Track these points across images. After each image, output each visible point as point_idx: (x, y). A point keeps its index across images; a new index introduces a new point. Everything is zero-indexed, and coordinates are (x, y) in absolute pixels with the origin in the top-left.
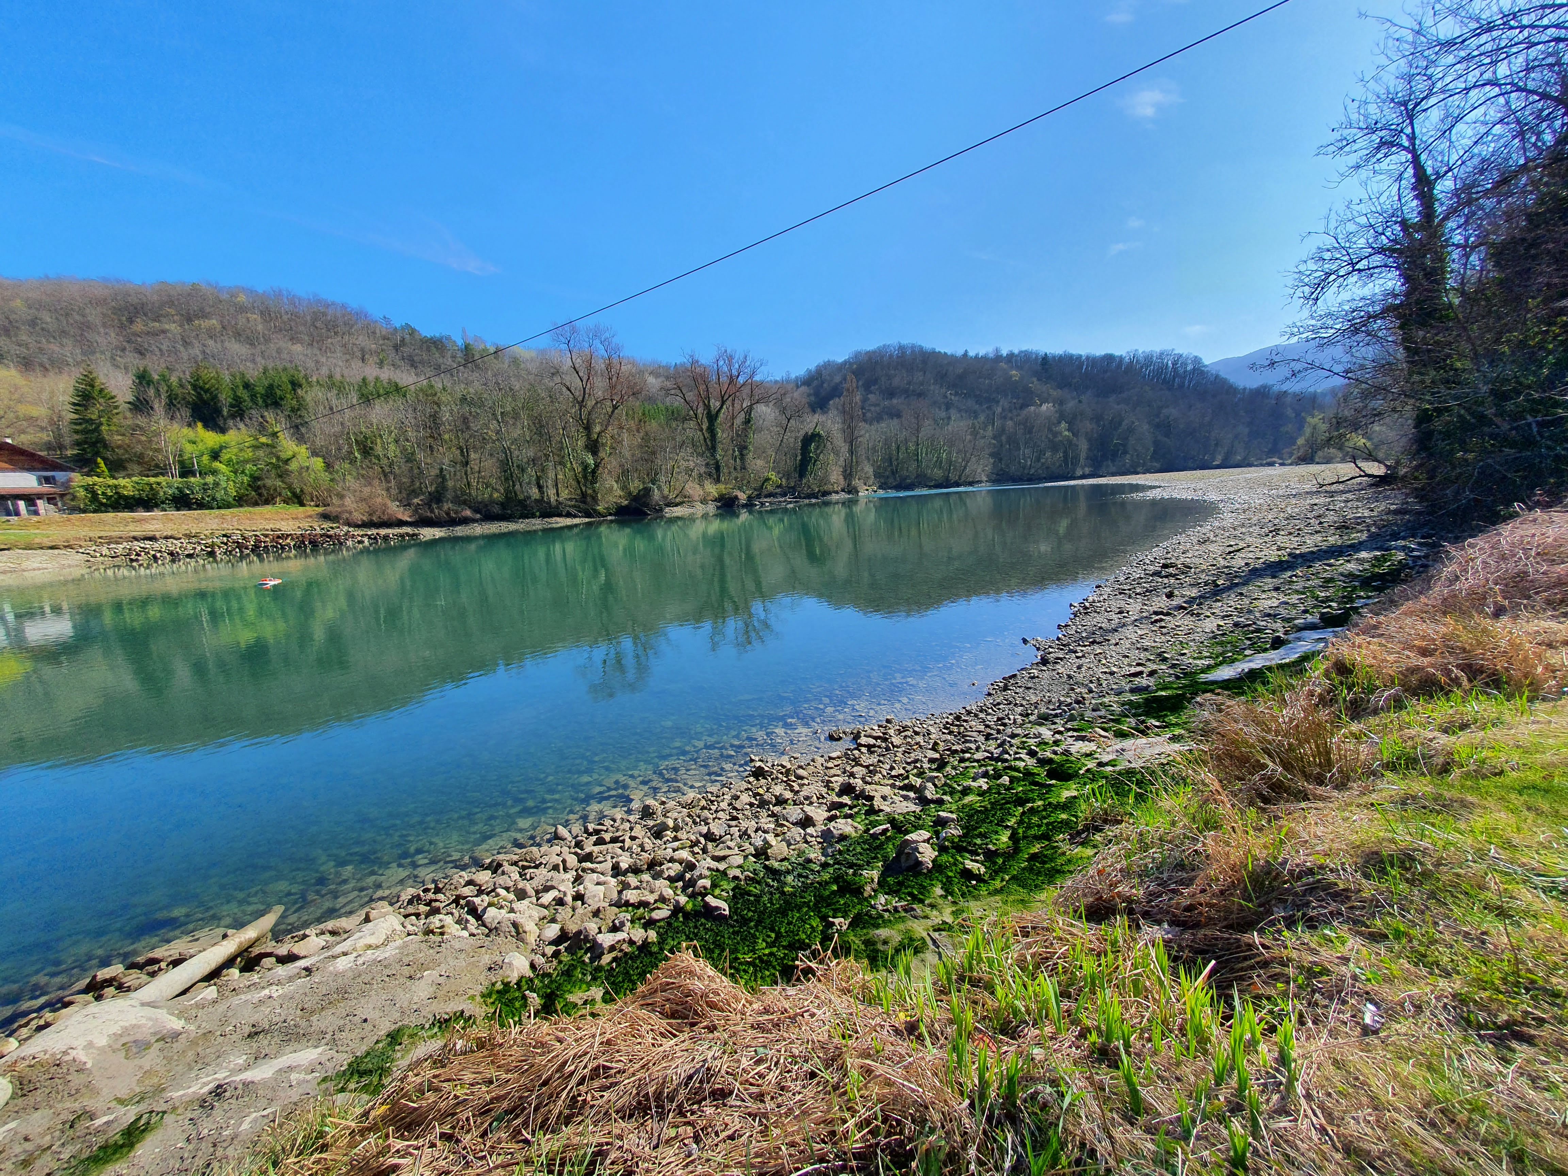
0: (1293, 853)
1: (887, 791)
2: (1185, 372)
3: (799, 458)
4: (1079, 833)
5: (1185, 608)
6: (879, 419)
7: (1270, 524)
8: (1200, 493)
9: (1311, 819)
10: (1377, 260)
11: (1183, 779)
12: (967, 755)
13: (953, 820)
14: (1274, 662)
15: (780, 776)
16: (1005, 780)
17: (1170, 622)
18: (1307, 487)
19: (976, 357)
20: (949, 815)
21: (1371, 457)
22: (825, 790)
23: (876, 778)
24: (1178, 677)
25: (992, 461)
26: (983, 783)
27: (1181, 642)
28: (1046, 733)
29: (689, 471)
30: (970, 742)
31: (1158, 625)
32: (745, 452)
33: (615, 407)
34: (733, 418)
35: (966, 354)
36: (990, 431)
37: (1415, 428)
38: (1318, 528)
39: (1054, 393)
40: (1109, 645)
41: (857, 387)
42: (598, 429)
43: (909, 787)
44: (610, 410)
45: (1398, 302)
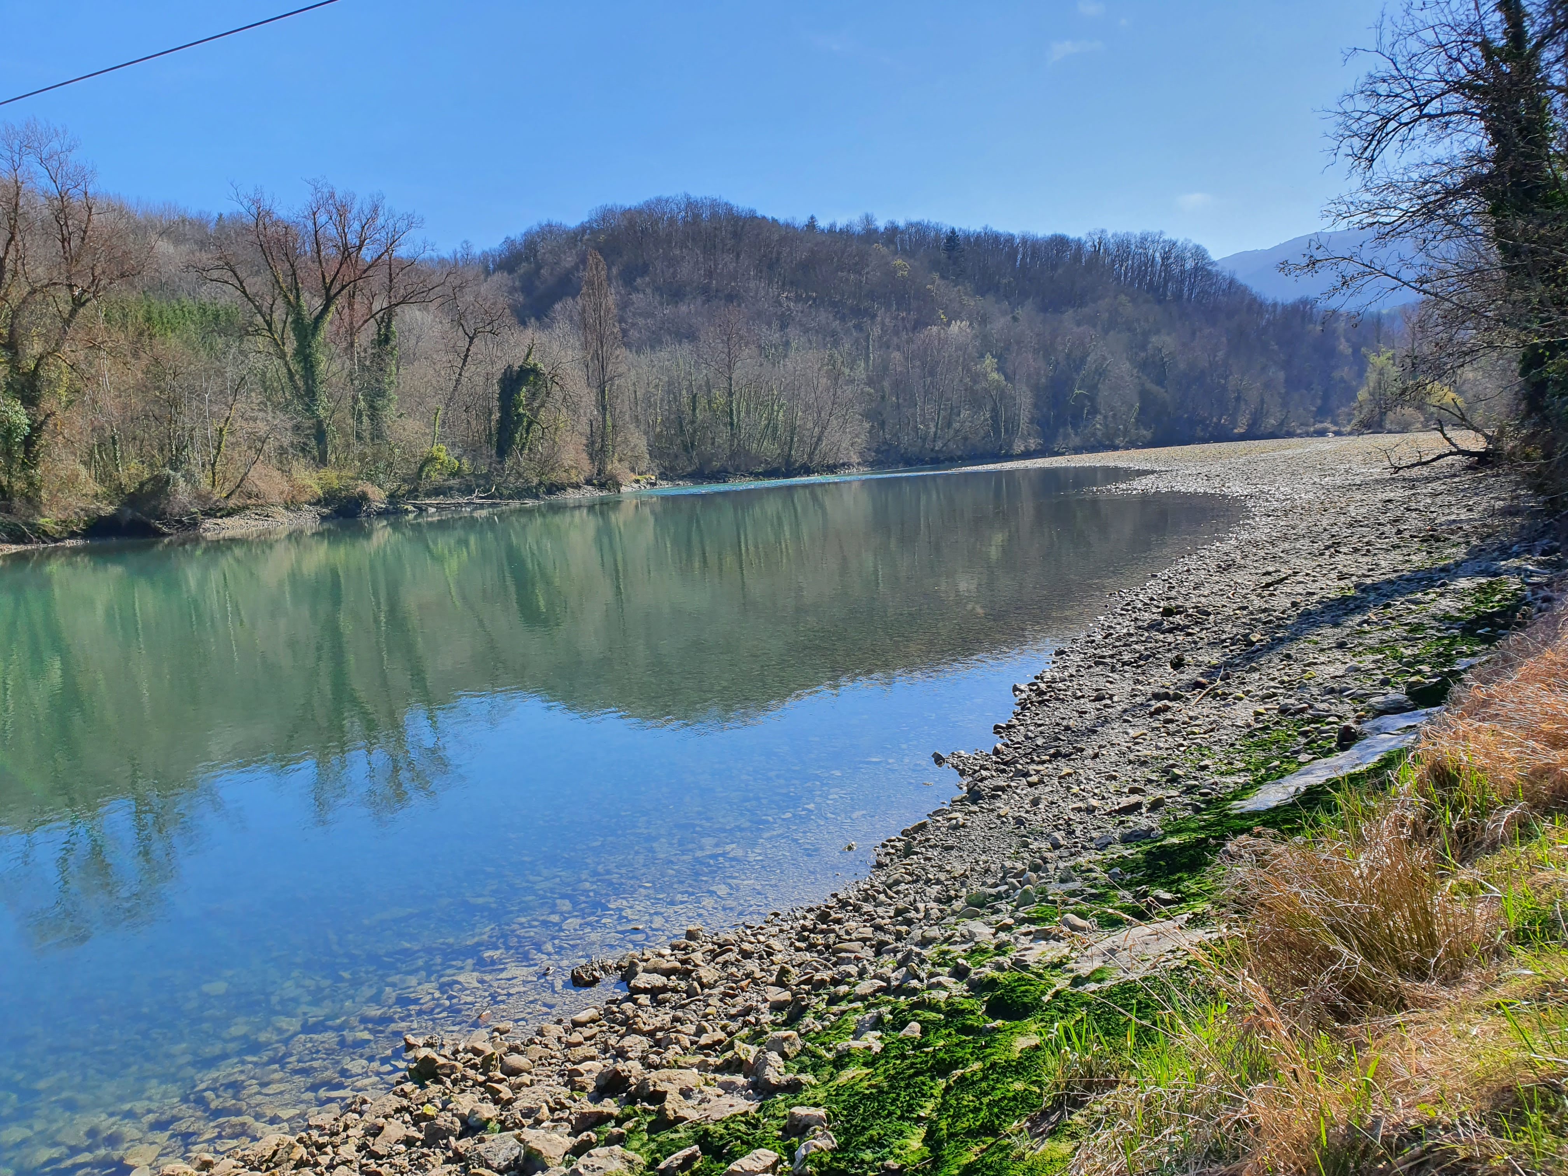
0: (1388, 1106)
1: (691, 1077)
2: (1182, 272)
3: (496, 416)
4: (1045, 1115)
5: (1202, 686)
6: (655, 342)
7: (1326, 536)
8: (1217, 482)
9: (1410, 1044)
10: (1454, 101)
11: (1213, 992)
12: (843, 989)
13: (819, 1121)
14: (1341, 773)
15: (471, 1073)
16: (914, 1029)
17: (1181, 711)
18: (1376, 472)
19: (831, 231)
20: (813, 1111)
21: (1463, 422)
22: (567, 1091)
23: (670, 1055)
24: (1197, 810)
25: (867, 425)
26: (873, 1040)
27: (1200, 746)
28: (982, 931)
29: (257, 443)
30: (848, 961)
31: (1161, 717)
32: (379, 403)
33: (78, 303)
34: (352, 332)
35: (811, 225)
36: (861, 371)
37: (1521, 375)
38: (1395, 540)
39: (971, 302)
40: (1083, 759)
41: (609, 278)
42: (36, 348)
43: (735, 1066)
44: (66, 309)
45: (1485, 171)
